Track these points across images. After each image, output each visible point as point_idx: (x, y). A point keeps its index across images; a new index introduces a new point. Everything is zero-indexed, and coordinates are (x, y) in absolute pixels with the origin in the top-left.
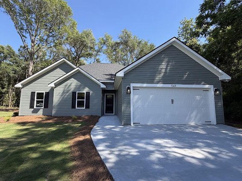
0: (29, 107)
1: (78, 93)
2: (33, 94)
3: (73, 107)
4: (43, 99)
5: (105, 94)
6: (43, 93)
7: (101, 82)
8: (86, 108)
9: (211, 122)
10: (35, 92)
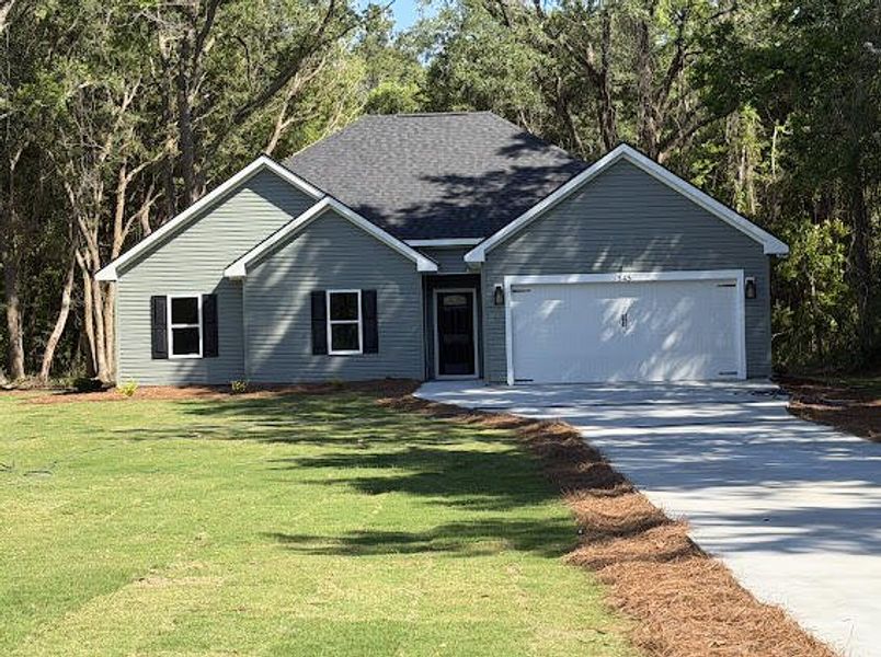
0: (150, 355)
1: (332, 295)
2: (157, 303)
3: (319, 348)
4: (197, 322)
5: (435, 291)
6: (196, 299)
7: (415, 248)
8: (364, 351)
9: (736, 373)
10: (165, 297)
